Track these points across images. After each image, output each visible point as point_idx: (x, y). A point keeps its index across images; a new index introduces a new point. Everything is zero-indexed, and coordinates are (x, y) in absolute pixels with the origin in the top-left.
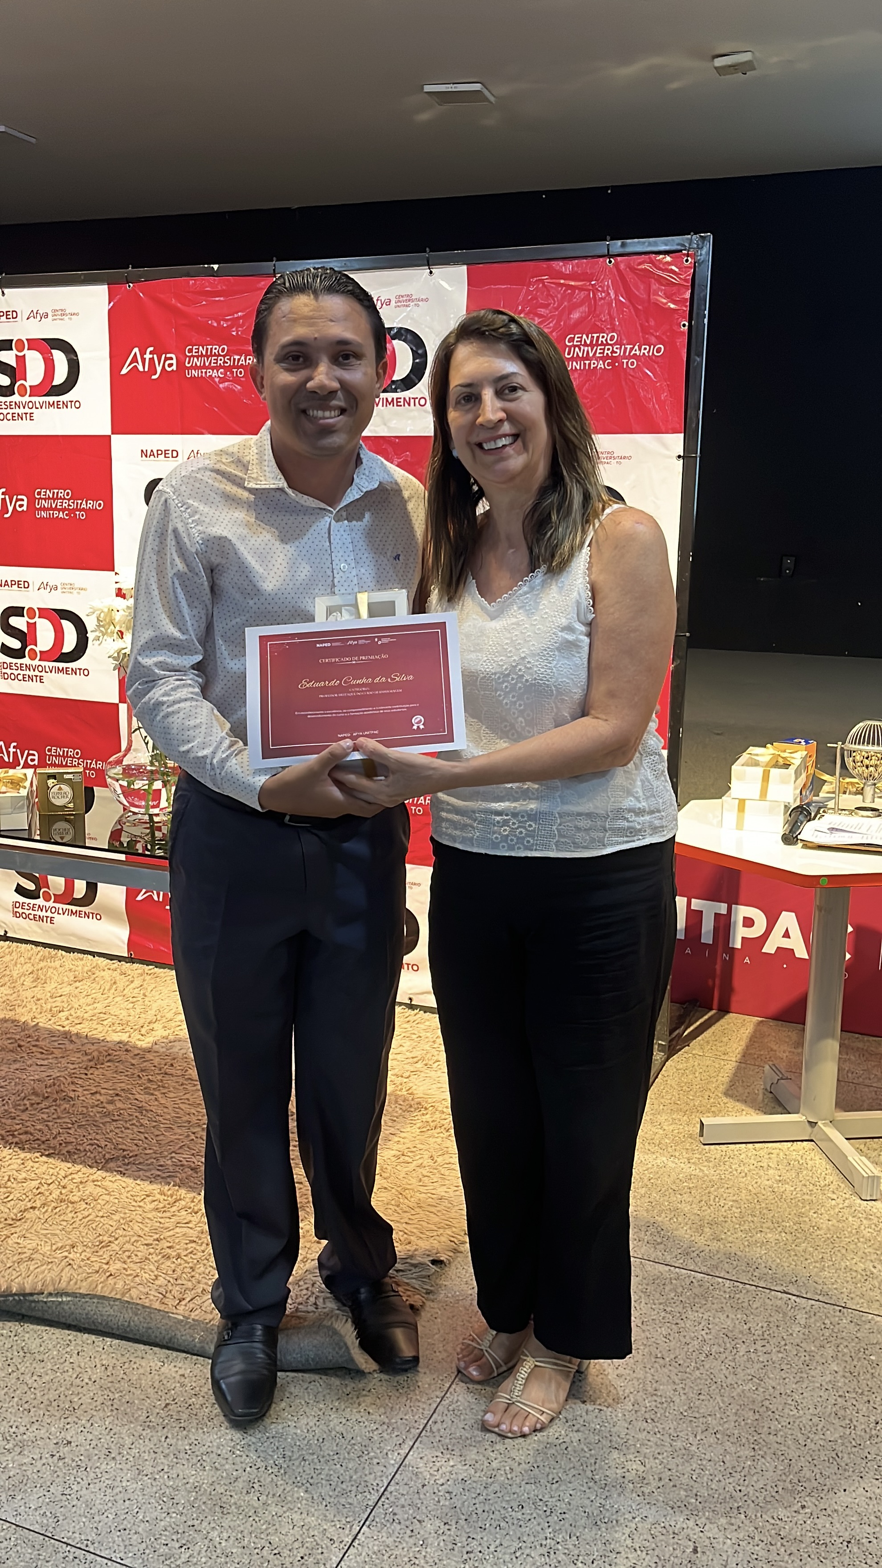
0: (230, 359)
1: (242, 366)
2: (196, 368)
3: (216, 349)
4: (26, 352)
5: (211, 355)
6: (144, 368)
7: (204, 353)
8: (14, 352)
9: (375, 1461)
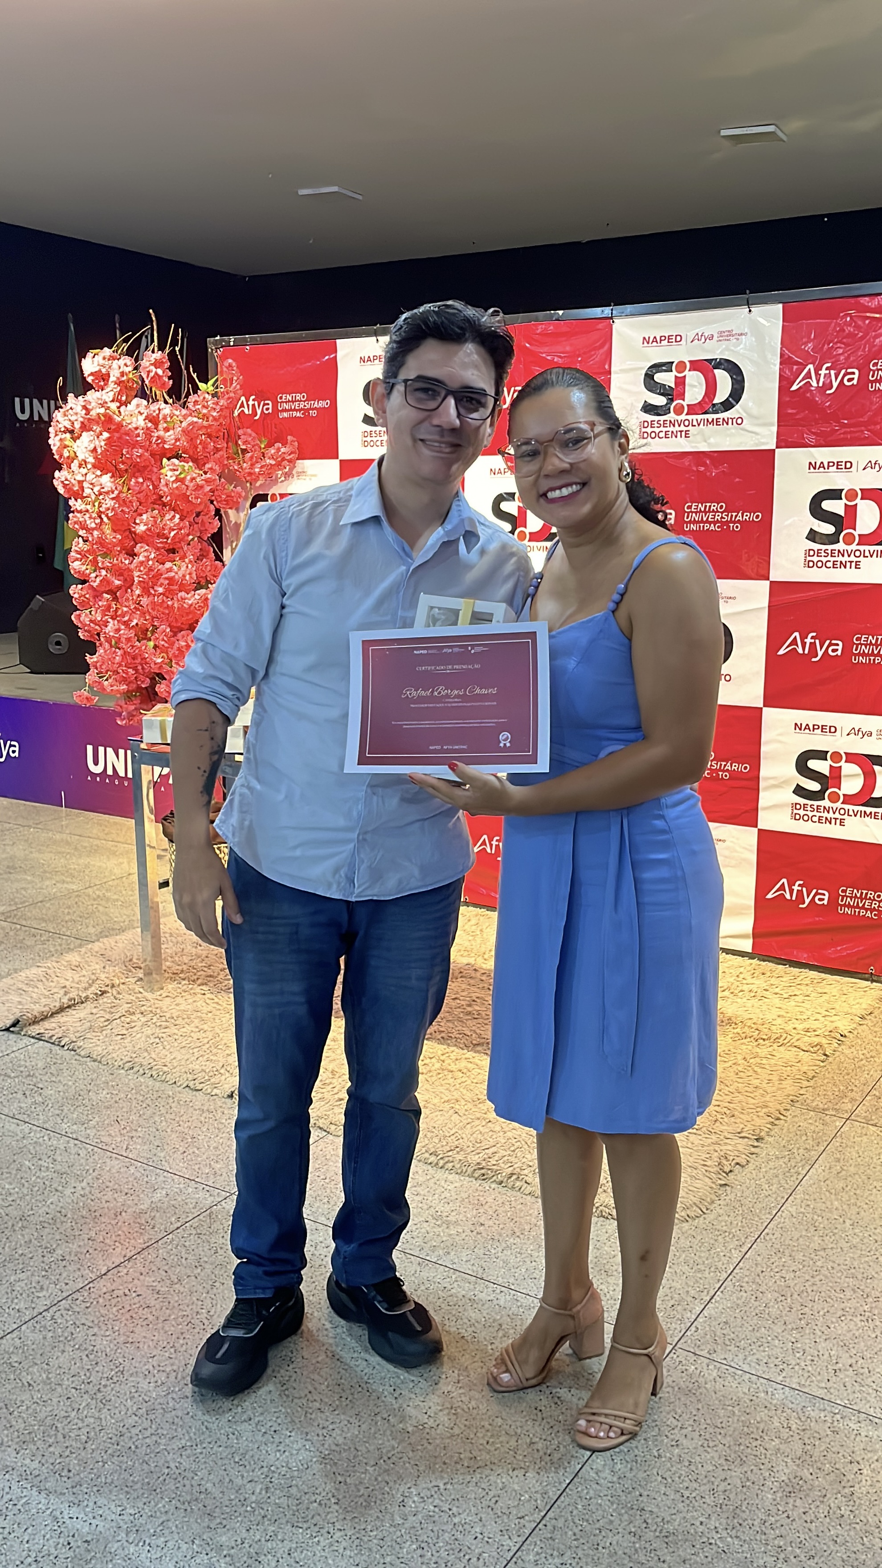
9: (722, 1254)
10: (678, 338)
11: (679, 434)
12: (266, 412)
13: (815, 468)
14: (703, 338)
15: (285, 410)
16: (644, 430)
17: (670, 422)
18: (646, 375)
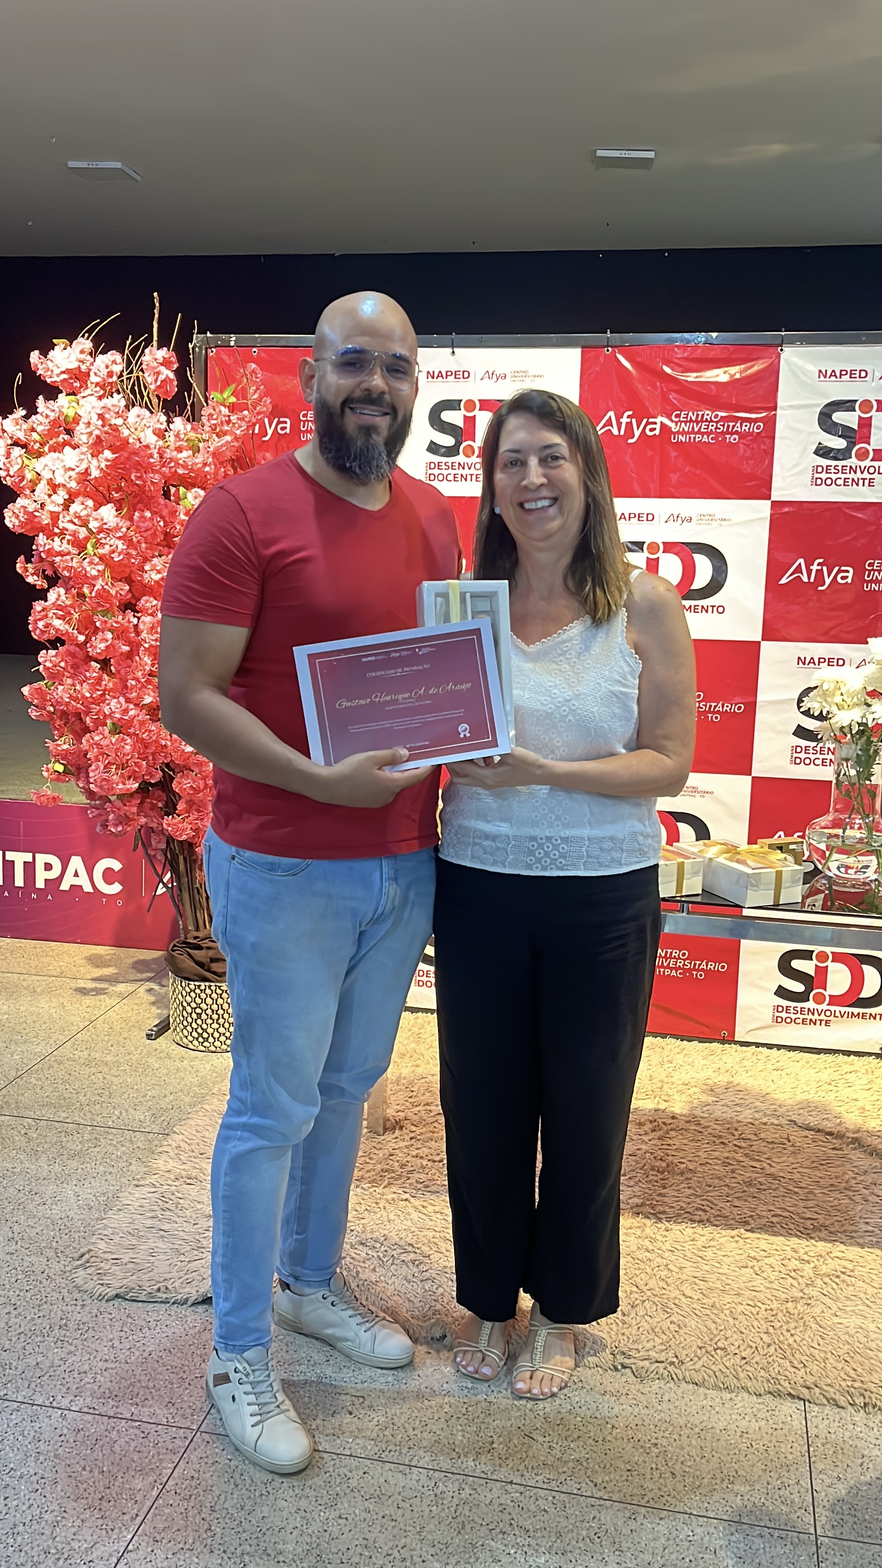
0: (723, 426)
1: (737, 432)
2: (683, 433)
3: (708, 414)
4: (477, 412)
5: (702, 421)
6: (619, 431)
7: (694, 418)
8: (463, 412)
10: (863, 374)
11: (861, 482)
16: (817, 475)
17: (851, 467)
18: (821, 413)
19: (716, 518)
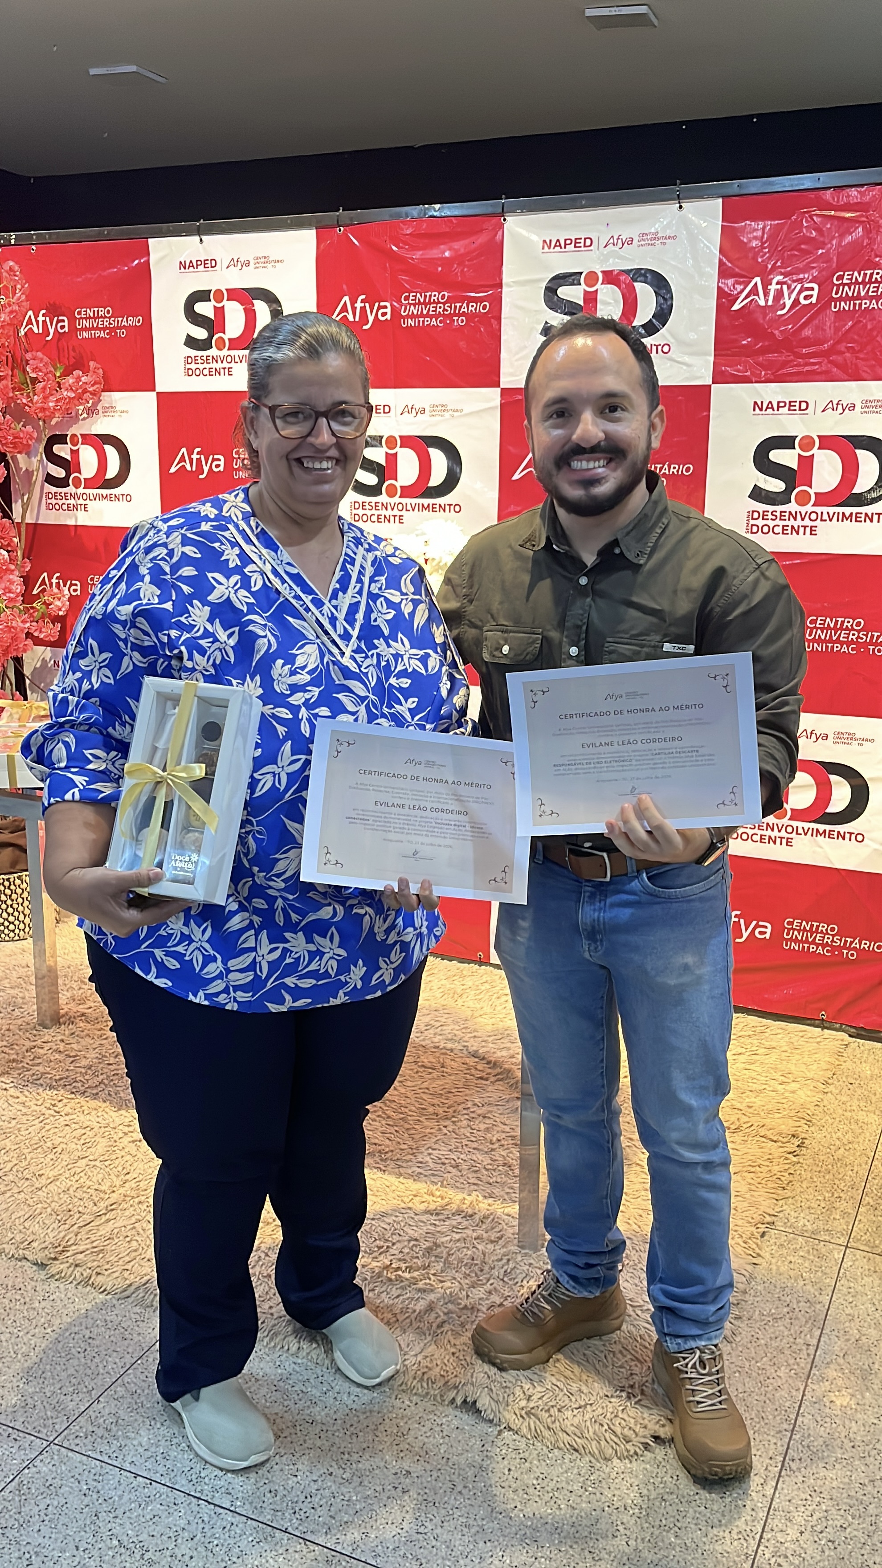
0: (450, 307)
1: (464, 314)
2: (412, 316)
3: (435, 296)
4: (225, 302)
5: (430, 303)
6: (354, 318)
7: (422, 300)
8: (213, 303)
10: (588, 242)
12: (62, 331)
13: (761, 409)
14: (620, 241)
15: (86, 329)
18: (547, 288)
19: (449, 408)
